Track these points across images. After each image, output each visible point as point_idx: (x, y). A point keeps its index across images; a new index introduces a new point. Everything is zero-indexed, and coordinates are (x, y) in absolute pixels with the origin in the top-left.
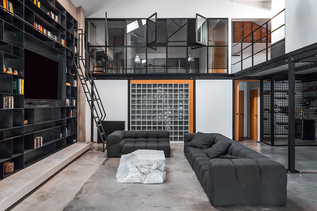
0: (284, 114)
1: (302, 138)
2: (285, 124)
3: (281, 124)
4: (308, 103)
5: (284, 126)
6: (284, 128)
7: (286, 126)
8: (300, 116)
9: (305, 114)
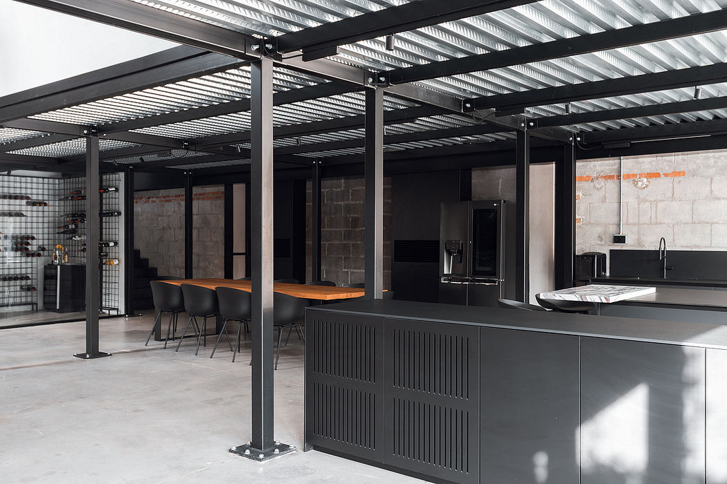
0: (18, 253)
1: (58, 308)
2: (22, 279)
3: (10, 279)
4: (72, 226)
5: (18, 282)
6: (18, 288)
7: (24, 282)
8: (56, 258)
9: (66, 253)
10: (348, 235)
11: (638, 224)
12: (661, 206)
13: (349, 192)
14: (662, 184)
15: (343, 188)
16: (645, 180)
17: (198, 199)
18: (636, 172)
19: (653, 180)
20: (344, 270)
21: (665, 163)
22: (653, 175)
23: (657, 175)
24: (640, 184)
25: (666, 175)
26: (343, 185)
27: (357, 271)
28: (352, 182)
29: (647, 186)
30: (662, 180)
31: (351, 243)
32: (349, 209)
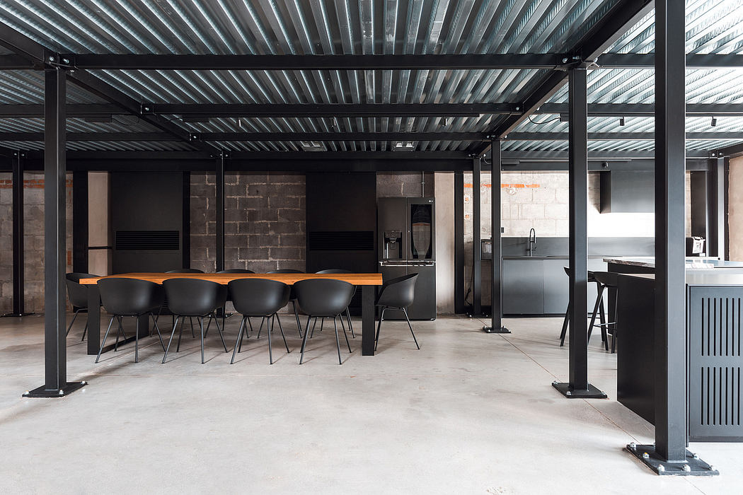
10: (244, 228)
11: (510, 219)
12: (525, 207)
13: (245, 187)
14: (525, 192)
15: (238, 183)
16: (514, 189)
17: (31, 187)
18: (508, 183)
19: (519, 189)
20: (239, 260)
21: (527, 178)
22: (520, 186)
23: (522, 186)
24: (511, 191)
25: (528, 186)
26: (238, 180)
27: (255, 260)
28: (249, 177)
29: (515, 193)
30: (525, 190)
31: (248, 235)
32: (245, 203)
